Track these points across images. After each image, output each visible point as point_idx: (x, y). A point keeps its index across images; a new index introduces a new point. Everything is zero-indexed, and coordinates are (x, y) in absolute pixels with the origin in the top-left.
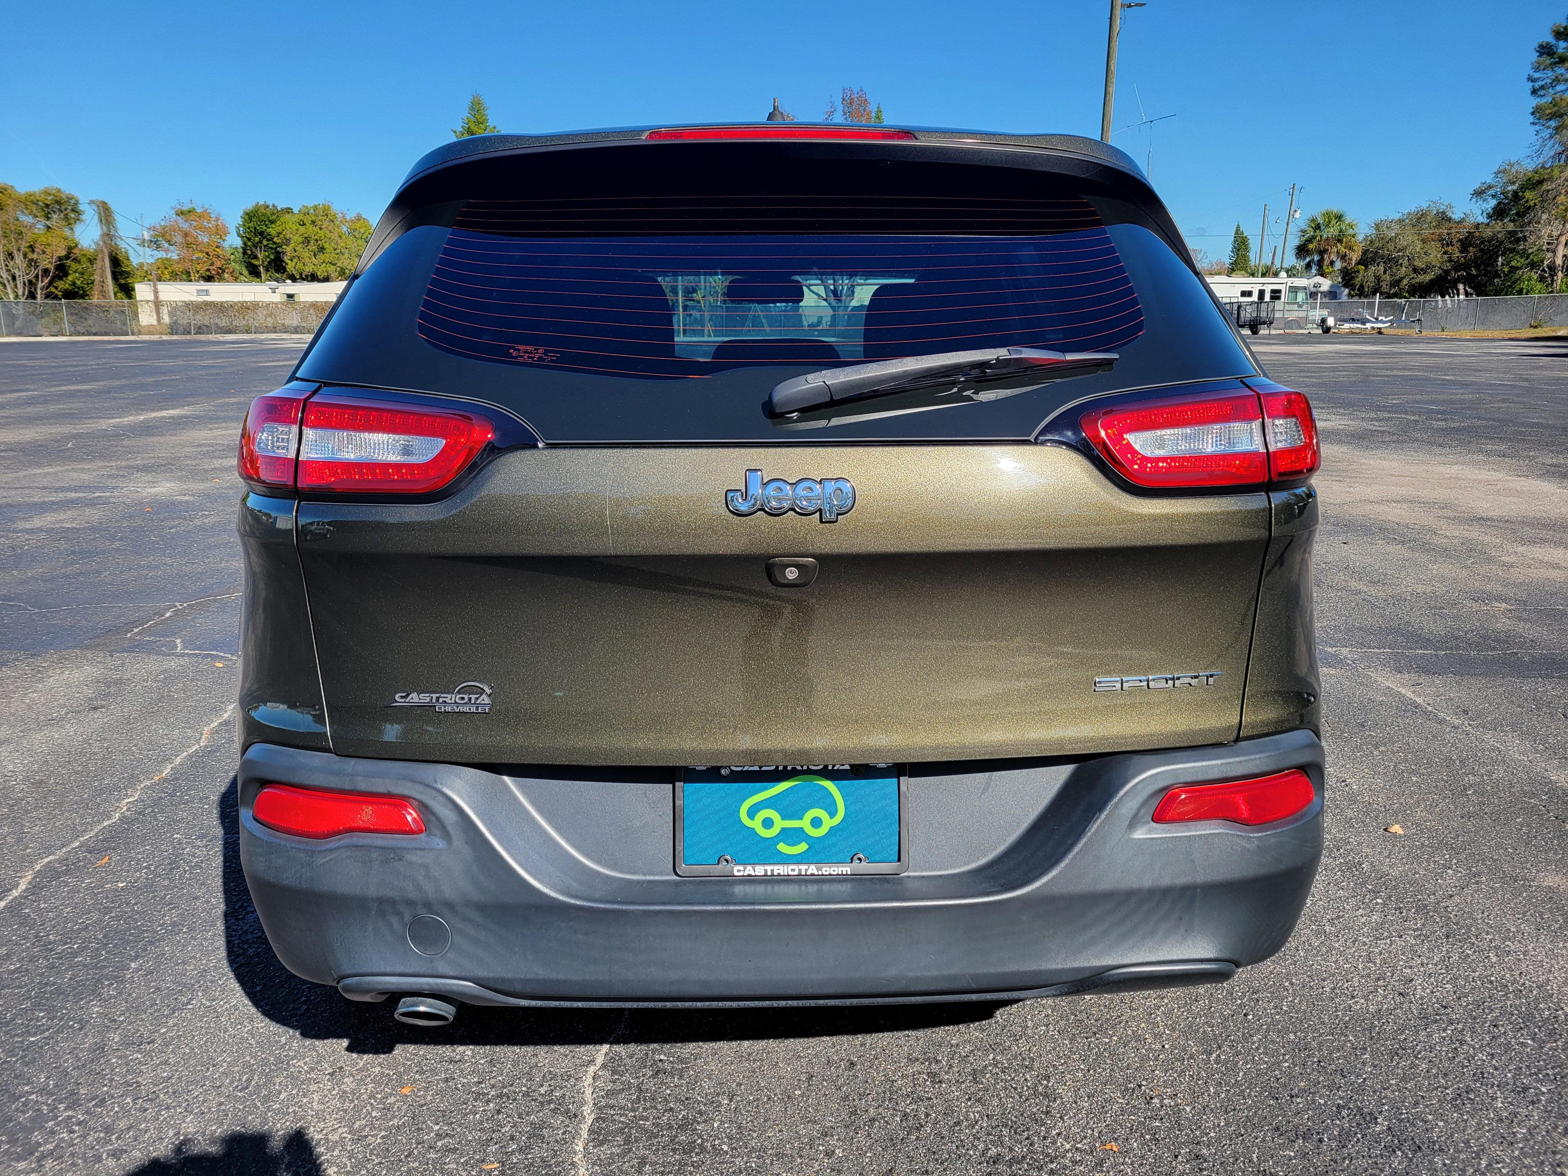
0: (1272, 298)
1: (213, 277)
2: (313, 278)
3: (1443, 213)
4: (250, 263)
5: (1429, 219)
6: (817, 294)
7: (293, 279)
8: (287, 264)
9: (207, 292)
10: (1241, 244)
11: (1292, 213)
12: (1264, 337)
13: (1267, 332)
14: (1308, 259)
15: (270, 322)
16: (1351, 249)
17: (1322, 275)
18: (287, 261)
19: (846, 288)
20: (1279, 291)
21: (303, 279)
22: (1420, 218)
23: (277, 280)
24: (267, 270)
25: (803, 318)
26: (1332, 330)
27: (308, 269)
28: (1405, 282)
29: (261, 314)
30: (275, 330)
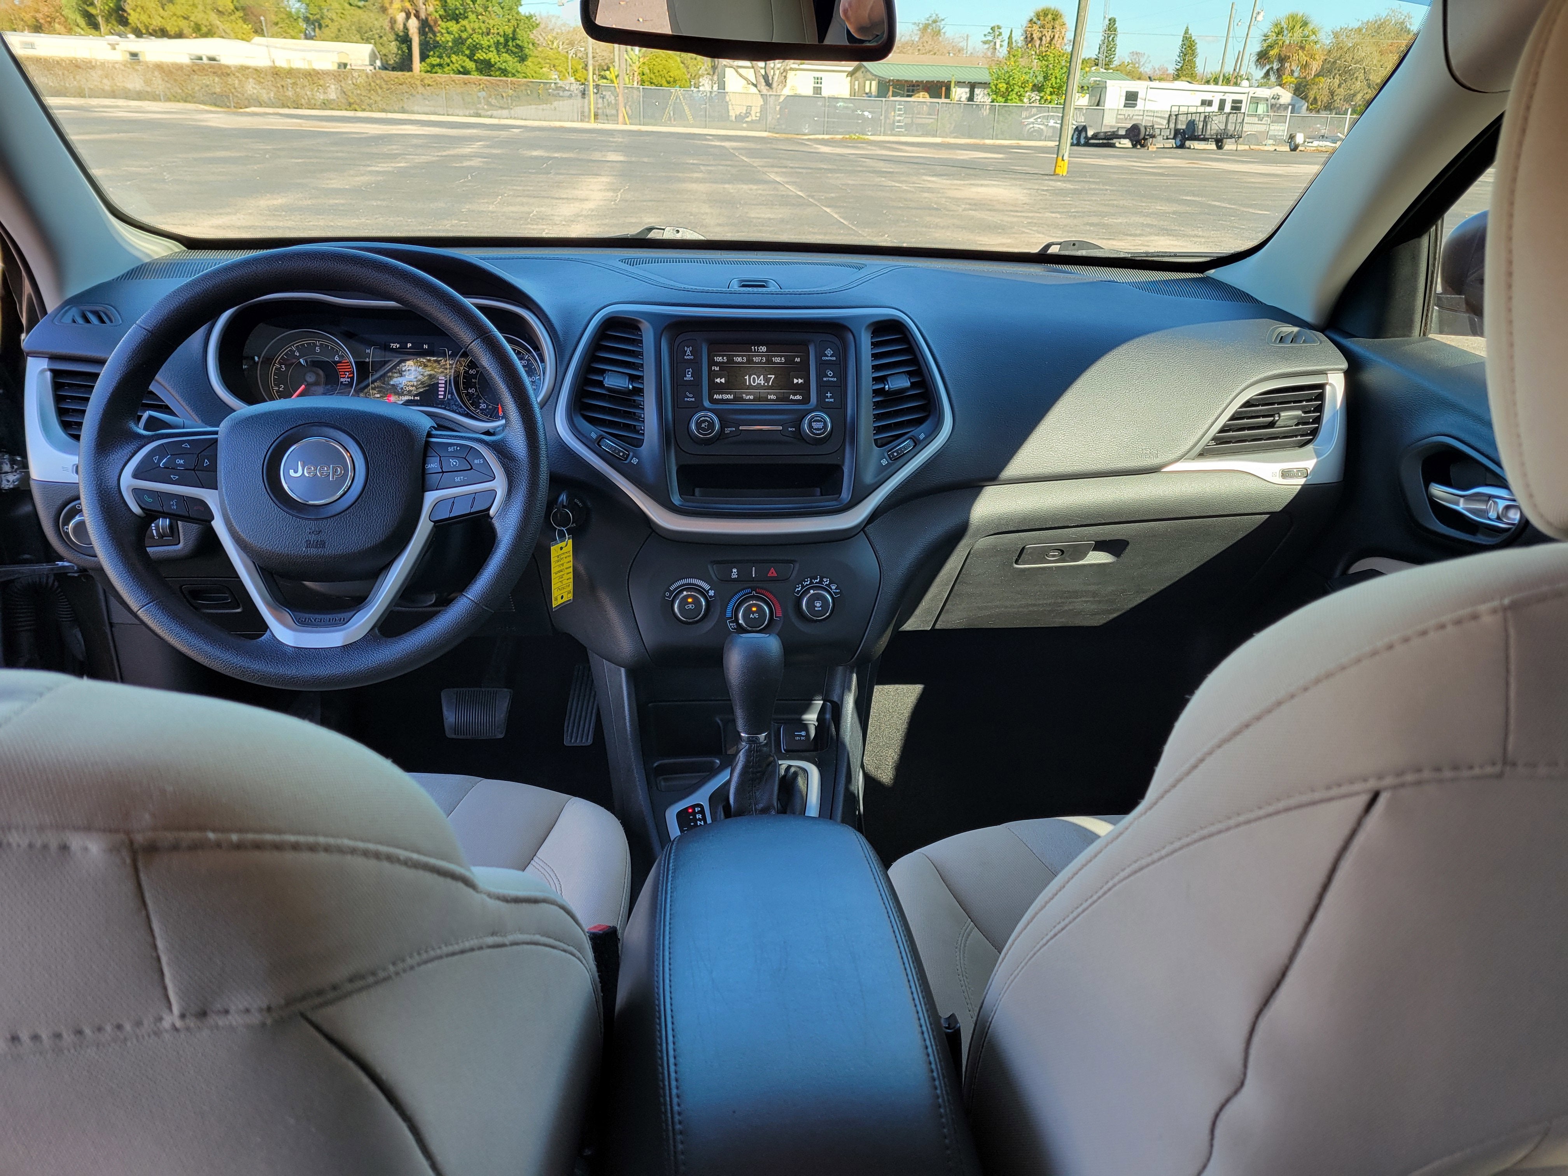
0: (1233, 108)
1: (40, 27)
2: (163, 33)
3: (1403, 23)
4: (87, 12)
5: (1387, 30)
6: (745, 79)
7: (138, 34)
8: (129, 14)
9: (32, 46)
10: (1188, 48)
11: (1255, 15)
12: (1230, 153)
13: (1234, 147)
14: (1268, 67)
15: (107, 85)
16: (1313, 57)
17: (1280, 85)
18: (129, 11)
19: (777, 72)
20: (1240, 102)
21: (151, 34)
22: (1378, 28)
23: (120, 35)
24: (107, 21)
25: (730, 107)
26: (1300, 148)
27: (157, 22)
28: (1359, 97)
29: (95, 75)
30: (113, 95)
